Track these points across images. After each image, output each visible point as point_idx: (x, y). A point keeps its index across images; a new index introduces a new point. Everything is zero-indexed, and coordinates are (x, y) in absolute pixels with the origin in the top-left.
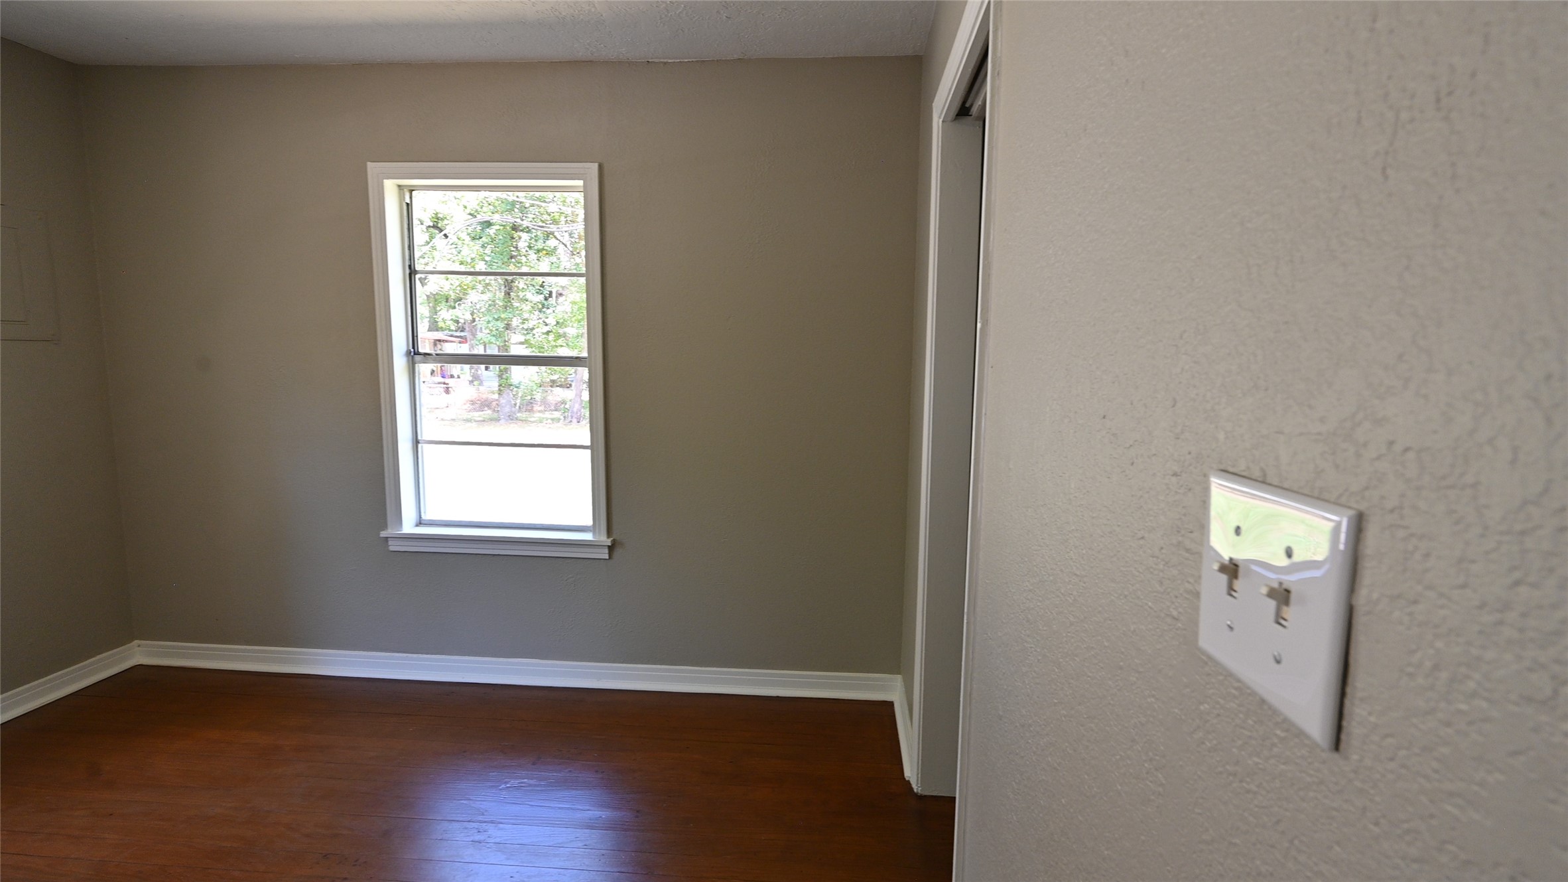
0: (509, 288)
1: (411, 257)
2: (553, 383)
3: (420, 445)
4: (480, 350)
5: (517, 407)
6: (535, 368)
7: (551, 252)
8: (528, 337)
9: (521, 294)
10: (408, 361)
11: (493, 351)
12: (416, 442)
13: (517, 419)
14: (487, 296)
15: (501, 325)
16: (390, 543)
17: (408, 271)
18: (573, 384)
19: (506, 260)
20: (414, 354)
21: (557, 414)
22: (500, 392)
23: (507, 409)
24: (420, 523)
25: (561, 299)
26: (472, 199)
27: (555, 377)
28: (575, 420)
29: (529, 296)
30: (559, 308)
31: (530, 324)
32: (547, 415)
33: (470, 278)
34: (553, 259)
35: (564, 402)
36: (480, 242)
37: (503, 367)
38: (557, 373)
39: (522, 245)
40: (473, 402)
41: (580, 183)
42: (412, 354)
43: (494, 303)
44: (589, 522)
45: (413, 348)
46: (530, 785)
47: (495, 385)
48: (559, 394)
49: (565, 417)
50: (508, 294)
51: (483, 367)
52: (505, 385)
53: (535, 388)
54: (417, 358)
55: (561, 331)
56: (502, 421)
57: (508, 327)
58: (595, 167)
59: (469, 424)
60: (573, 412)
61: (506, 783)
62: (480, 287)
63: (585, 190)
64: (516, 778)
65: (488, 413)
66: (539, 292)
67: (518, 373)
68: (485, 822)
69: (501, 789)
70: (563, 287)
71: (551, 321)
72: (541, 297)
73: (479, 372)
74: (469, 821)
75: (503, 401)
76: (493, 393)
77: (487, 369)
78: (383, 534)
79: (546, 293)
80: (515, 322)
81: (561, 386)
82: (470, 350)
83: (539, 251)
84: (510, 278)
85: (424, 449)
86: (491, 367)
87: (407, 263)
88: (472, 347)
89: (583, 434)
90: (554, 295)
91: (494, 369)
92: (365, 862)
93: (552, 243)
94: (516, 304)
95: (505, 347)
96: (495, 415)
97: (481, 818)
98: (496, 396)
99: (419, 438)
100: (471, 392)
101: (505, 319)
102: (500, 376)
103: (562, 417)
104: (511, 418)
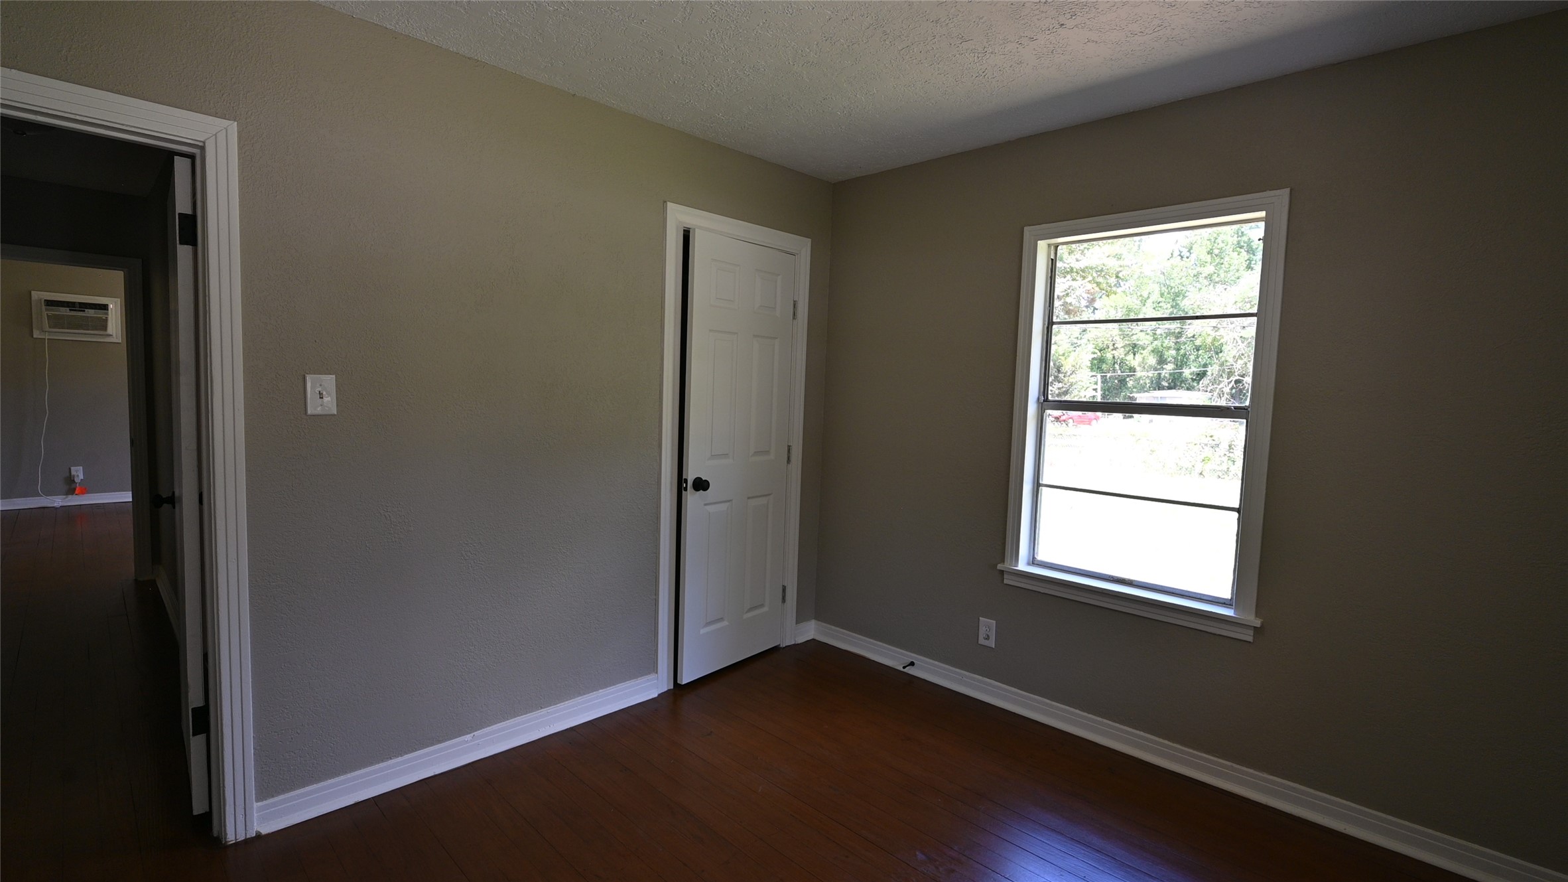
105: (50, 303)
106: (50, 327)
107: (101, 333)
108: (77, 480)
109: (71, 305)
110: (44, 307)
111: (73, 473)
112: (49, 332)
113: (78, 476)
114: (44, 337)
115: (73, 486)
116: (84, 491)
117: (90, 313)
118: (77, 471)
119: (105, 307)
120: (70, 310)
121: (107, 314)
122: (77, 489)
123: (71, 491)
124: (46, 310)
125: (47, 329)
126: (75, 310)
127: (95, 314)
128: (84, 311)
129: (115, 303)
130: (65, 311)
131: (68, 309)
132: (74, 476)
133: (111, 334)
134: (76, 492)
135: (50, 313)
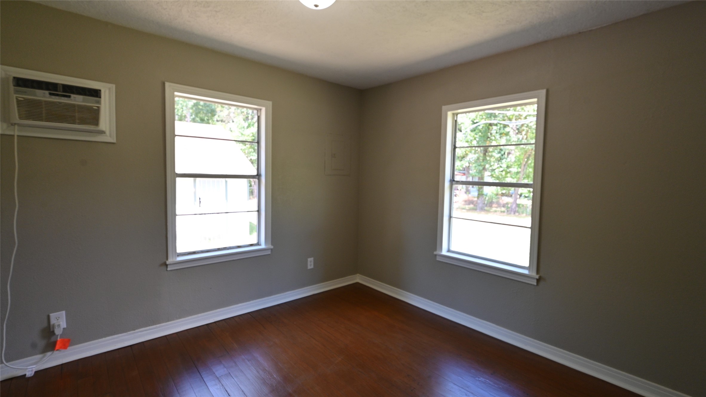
0: (486, 152)
1: (455, 142)
2: (503, 195)
3: (451, 219)
4: (470, 179)
5: (485, 205)
6: (495, 187)
7: (507, 134)
8: (493, 173)
9: (490, 154)
10: (450, 184)
11: (476, 180)
12: (450, 217)
13: (485, 210)
14: (477, 155)
15: (481, 168)
16: (437, 257)
17: (453, 147)
18: (513, 195)
19: (485, 139)
20: (453, 181)
21: (503, 209)
22: (478, 197)
23: (481, 205)
24: (449, 251)
25: (510, 156)
26: (473, 115)
27: (504, 192)
28: (512, 213)
29: (494, 154)
30: (509, 160)
31: (494, 168)
32: (499, 209)
33: (469, 148)
34: (508, 137)
35: (507, 204)
36: (475, 132)
37: (480, 186)
38: (505, 190)
39: (493, 132)
40: (465, 201)
41: (535, 100)
42: (452, 181)
43: (478, 159)
44: (527, 264)
45: (453, 178)
46: (490, 384)
47: (476, 194)
48: (505, 200)
49: (507, 211)
50: (485, 154)
51: (471, 186)
52: (480, 194)
53: (494, 196)
54: (454, 182)
55: (508, 170)
56: (478, 210)
57: (484, 169)
58: (544, 91)
59: (464, 210)
60: (512, 209)
61: (479, 378)
62: (473, 151)
63: (538, 103)
64: (483, 377)
65: (472, 206)
66: (499, 153)
67: (487, 189)
68: (470, 392)
69: (476, 380)
70: (512, 150)
71: (504, 166)
72: (500, 155)
73: (469, 188)
74: (462, 388)
75: (479, 201)
76: (475, 197)
77: (472, 187)
78: (435, 253)
79: (503, 153)
80: (487, 166)
81: (506, 196)
82: (466, 179)
83: (501, 134)
84: (486, 148)
85: (453, 220)
86: (475, 186)
87: (453, 144)
88: (467, 177)
89: (528, 221)
90: (506, 154)
91: (476, 187)
92: (422, 385)
93: (507, 129)
94: (488, 158)
95: (482, 178)
96: (475, 207)
97: (467, 389)
98: (476, 199)
99: (452, 215)
100: (465, 197)
101: (483, 165)
102: (479, 190)
103: (506, 211)
104: (482, 209)
105: (20, 83)
106: (21, 118)
107: (92, 128)
108: (58, 332)
109: (51, 87)
110: (12, 88)
111: (53, 321)
112: (19, 125)
113: (59, 326)
114: (12, 133)
115: (53, 339)
116: (66, 344)
117: (77, 100)
118: (57, 319)
119: (96, 93)
120: (50, 94)
121: (99, 102)
122: (58, 343)
123: (51, 346)
124: (16, 92)
125: (18, 121)
126: (57, 95)
127: (83, 101)
128: (69, 97)
129: (110, 89)
130: (43, 96)
131: (47, 92)
132: (54, 325)
133: (104, 129)
134: (57, 347)
135: (22, 97)
